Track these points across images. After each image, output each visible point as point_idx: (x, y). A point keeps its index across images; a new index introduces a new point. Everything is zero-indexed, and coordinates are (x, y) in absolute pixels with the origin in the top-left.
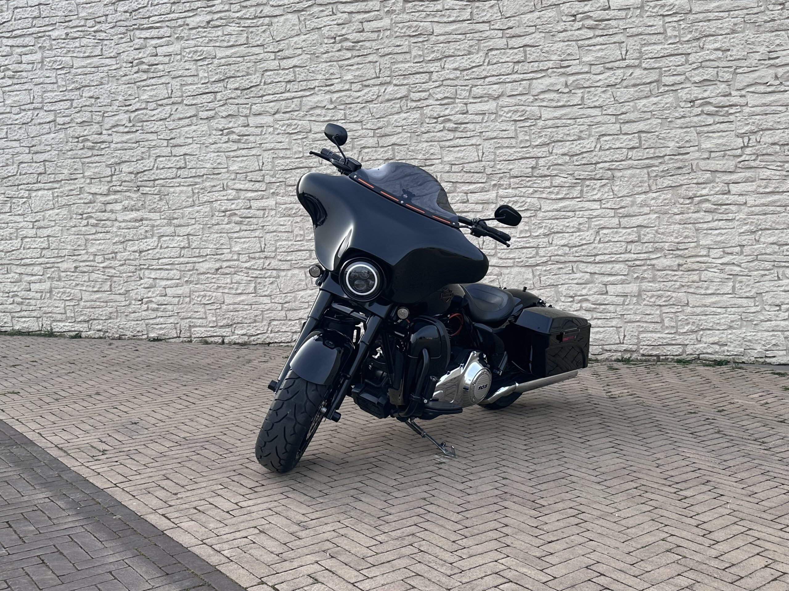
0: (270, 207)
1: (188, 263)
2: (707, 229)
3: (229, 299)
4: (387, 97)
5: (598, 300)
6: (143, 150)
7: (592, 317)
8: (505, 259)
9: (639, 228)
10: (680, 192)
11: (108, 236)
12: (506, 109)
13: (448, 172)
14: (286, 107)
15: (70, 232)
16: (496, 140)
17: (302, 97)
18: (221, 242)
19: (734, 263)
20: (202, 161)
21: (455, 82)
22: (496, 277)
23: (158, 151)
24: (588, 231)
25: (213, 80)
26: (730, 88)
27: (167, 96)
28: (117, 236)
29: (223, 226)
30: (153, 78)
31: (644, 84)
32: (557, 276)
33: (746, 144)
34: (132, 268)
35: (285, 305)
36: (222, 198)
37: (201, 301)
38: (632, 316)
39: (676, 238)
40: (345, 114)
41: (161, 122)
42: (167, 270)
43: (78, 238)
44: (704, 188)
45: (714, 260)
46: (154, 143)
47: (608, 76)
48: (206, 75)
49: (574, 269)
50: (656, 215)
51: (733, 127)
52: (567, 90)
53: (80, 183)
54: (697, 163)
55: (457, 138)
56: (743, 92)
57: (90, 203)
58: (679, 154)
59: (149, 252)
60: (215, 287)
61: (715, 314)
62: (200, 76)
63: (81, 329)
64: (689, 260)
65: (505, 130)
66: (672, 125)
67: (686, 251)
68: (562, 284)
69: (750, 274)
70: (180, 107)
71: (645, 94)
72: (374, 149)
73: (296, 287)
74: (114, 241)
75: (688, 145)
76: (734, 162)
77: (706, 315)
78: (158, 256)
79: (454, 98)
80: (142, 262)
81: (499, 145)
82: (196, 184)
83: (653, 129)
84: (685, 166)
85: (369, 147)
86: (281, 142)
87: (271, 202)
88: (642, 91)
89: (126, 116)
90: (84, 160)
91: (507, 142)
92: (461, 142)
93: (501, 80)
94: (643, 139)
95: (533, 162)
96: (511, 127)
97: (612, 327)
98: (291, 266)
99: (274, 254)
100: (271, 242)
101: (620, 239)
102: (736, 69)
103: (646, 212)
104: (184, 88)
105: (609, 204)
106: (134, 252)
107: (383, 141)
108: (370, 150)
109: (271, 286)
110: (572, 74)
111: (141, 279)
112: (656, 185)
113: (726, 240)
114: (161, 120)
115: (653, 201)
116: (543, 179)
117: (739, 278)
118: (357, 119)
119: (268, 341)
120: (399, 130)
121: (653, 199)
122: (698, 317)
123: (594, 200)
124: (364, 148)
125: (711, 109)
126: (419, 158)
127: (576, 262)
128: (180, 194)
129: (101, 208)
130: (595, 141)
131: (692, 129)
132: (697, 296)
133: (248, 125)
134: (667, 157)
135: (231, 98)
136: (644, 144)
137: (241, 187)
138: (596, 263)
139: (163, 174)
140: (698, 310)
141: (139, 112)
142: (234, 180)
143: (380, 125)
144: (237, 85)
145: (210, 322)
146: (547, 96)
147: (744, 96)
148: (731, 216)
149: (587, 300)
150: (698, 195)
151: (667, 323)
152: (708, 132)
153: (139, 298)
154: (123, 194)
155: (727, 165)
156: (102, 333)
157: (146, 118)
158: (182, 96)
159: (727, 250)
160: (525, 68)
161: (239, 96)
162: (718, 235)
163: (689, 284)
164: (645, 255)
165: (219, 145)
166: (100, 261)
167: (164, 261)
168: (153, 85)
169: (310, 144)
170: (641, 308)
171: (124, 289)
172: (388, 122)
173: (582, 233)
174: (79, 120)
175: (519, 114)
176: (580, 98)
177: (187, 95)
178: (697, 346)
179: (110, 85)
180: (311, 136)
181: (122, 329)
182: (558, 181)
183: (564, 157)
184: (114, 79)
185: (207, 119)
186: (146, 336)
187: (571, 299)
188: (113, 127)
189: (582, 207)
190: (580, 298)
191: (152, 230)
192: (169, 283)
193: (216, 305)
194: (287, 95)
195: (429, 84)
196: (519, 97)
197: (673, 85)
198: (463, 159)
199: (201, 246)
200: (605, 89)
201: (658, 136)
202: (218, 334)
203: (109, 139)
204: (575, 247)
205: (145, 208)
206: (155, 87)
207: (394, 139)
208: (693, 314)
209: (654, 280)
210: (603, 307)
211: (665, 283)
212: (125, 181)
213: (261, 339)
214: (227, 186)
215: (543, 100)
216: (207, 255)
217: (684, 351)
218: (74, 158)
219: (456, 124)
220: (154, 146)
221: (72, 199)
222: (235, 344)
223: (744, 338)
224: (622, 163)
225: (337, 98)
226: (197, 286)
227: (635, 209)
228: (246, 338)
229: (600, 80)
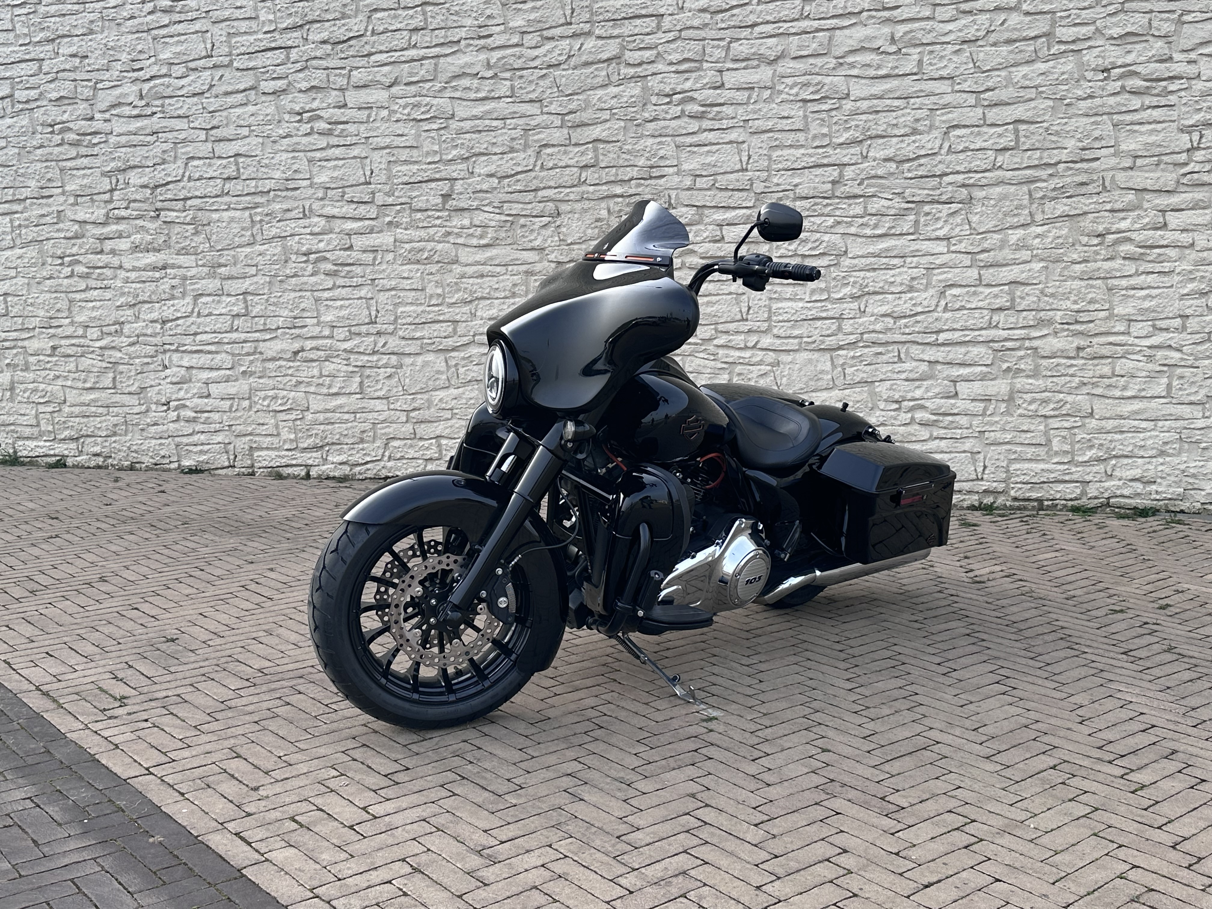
0: (385, 248)
1: (245, 342)
2: (1126, 289)
3: (316, 404)
4: (584, 58)
5: (940, 408)
6: (165, 146)
7: (931, 435)
8: (786, 338)
9: (1014, 285)
10: (1082, 224)
11: (108, 295)
12: (789, 81)
13: (689, 189)
14: (411, 74)
15: (41, 287)
16: (771, 134)
17: (437, 56)
18: (302, 306)
19: (1170, 346)
20: (266, 166)
21: (702, 34)
22: (769, 368)
23: (190, 149)
24: (926, 289)
25: (284, 25)
26: (1170, 48)
27: (204, 53)
28: (123, 294)
29: (305, 279)
30: (180, 22)
31: (1025, 39)
32: (873, 367)
33: (1195, 144)
34: (150, 350)
35: (413, 414)
36: (303, 231)
37: (268, 406)
38: (998, 435)
39: (1075, 302)
40: (512, 88)
41: (195, 99)
42: (210, 352)
43: (56, 298)
44: (1124, 219)
45: (1137, 341)
46: (183, 135)
47: (964, 26)
48: (271, 17)
49: (902, 356)
50: (1041, 264)
51: (1174, 114)
52: (893, 48)
53: (57, 203)
54: (1113, 176)
55: (705, 130)
56: (1193, 56)
57: (76, 237)
58: (1082, 160)
59: (179, 322)
60: (293, 383)
61: (1137, 431)
62: (262, 19)
63: (66, 453)
64: (1095, 340)
65: (787, 118)
66: (1071, 111)
67: (1091, 325)
68: (881, 381)
69: (1197, 364)
70: (228, 73)
71: (1026, 56)
72: (563, 148)
73: (431, 383)
74: (118, 304)
75: (1097, 145)
76: (1174, 175)
77: (1122, 432)
78: (193, 328)
79: (700, 61)
80: (167, 339)
81: (777, 143)
82: (257, 206)
83: (1039, 116)
84: (1093, 181)
85: (553, 146)
86: (402, 135)
87: (386, 239)
88: (1021, 51)
89: (135, 88)
90: (64, 164)
91: (789, 139)
92: (711, 136)
93: (781, 31)
94: (1022, 133)
95: (834, 173)
96: (797, 111)
97: (964, 452)
98: (422, 348)
99: (392, 327)
100: (387, 307)
101: (980, 304)
102: (1182, 15)
103: (1025, 258)
104: (234, 40)
105: (963, 245)
106: (152, 322)
107: (578, 135)
108: (556, 149)
109: (387, 382)
110: (903, 21)
111: (166, 367)
112: (1043, 212)
113: (1158, 306)
114: (194, 95)
115: (1038, 240)
116: (851, 201)
117: (1179, 371)
118: (533, 96)
119: (384, 473)
120: (606, 115)
121: (1038, 236)
122: (1110, 437)
123: (938, 239)
124: (546, 146)
125: (1139, 83)
126: (640, 164)
127: (905, 343)
128: (229, 223)
129: (94, 246)
130: (940, 136)
131: (1105, 117)
132: (1107, 401)
133: (345, 106)
134: (1062, 166)
135: (315, 58)
136: (1024, 143)
137: (335, 211)
138: (939, 345)
139: (200, 189)
140: (1110, 424)
141: (157, 82)
142: (322, 199)
143: (573, 106)
144: (325, 35)
145: (285, 441)
146: (858, 58)
147: (1195, 62)
148: (1167, 266)
149: (922, 407)
150: (1113, 230)
151: (1056, 444)
152: (1132, 124)
153: (163, 400)
154: (131, 222)
155: (1162, 180)
156: (101, 459)
157: (168, 92)
158: (230, 54)
159: (1160, 324)
160: (822, 9)
161: (329, 55)
162: (1145, 298)
163: (1095, 380)
164: (1022, 332)
165: (295, 140)
166: (95, 336)
167: (204, 337)
168: (180, 35)
169: (453, 139)
170: (1014, 420)
171: (137, 385)
172: (587, 101)
173: (916, 294)
174: (54, 95)
175: (811, 89)
176: (915, 63)
177: (238, 51)
178: (1106, 484)
179: (106, 34)
180: (454, 125)
181: (136, 452)
182: (875, 205)
183: (888, 164)
184: (113, 24)
185: (273, 93)
186: (176, 465)
187: (897, 406)
188: (113, 106)
189: (917, 251)
190: (912, 403)
191: (183, 285)
192: (214, 374)
193: (295, 413)
194: (412, 53)
195: (657, 36)
196: (811, 60)
197: (1073, 42)
198: (714, 166)
199: (268, 313)
200: (958, 47)
201: (1047, 129)
202: (299, 461)
203: (107, 127)
204: (905, 317)
205: (169, 247)
206: (183, 38)
207: (596, 132)
208: (1101, 431)
209: (1035, 374)
210: (950, 418)
211: (1055, 379)
212: (135, 201)
213: (373, 470)
214: (311, 210)
215: (852, 66)
216: (278, 328)
217: (1084, 493)
218: (47, 161)
219: (703, 106)
220: (184, 141)
221: (45, 232)
222: (328, 478)
223: (1183, 471)
224: (986, 174)
225: (499, 59)
226: (261, 381)
227: (1007, 254)
228: (346, 470)
229: (951, 31)
